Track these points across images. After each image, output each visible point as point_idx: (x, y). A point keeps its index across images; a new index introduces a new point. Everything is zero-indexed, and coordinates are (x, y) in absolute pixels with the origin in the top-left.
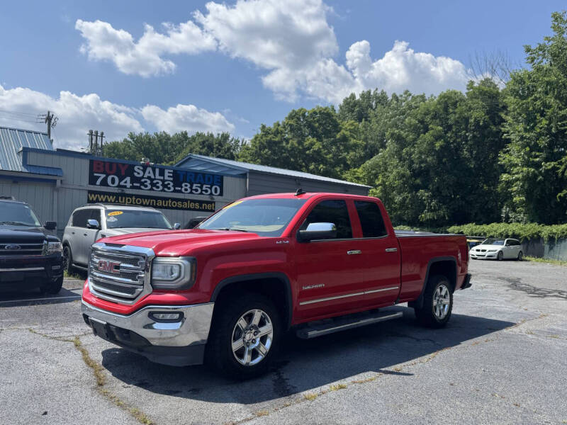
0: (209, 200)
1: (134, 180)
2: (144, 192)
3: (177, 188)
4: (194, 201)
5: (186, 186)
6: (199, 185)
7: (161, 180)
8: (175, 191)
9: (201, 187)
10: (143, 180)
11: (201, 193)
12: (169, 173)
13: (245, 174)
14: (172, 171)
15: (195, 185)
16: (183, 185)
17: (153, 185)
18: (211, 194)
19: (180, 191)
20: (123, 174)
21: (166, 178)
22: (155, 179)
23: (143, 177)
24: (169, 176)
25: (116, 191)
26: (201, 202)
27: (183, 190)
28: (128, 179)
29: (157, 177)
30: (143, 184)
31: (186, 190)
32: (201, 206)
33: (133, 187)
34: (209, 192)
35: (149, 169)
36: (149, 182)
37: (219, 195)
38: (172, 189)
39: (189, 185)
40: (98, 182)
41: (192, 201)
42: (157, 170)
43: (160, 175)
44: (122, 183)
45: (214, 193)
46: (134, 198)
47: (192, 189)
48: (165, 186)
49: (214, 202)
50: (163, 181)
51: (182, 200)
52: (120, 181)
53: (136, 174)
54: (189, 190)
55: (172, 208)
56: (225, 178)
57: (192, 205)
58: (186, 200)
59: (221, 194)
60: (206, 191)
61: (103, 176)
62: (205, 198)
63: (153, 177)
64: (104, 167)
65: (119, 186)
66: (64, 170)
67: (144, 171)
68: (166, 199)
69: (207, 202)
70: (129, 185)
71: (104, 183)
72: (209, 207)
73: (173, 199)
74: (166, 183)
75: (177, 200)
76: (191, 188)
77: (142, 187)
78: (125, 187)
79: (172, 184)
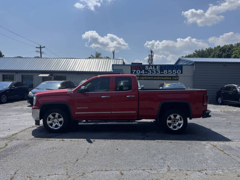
0: (176, 76)
1: (145, 71)
2: (149, 74)
3: (161, 72)
4: (169, 77)
5: (165, 71)
6: (171, 70)
7: (155, 70)
8: (161, 73)
9: (172, 71)
10: (148, 71)
11: (172, 73)
12: (158, 67)
13: (194, 64)
14: (159, 66)
15: (169, 70)
16: (164, 71)
17: (152, 72)
18: (177, 73)
19: (163, 73)
20: (142, 69)
21: (157, 69)
22: (153, 70)
23: (148, 70)
24: (158, 68)
25: (139, 75)
26: (172, 77)
27: (164, 73)
28: (143, 71)
29: (154, 69)
30: (148, 72)
31: (165, 73)
32: (172, 78)
33: (145, 73)
34: (176, 72)
35: (151, 67)
36: (151, 71)
37: (181, 73)
38: (160, 73)
39: (167, 71)
40: (134, 73)
41: (168, 77)
42: (154, 67)
43: (155, 68)
44: (141, 72)
45: (178, 72)
46: (145, 77)
47: (172, 72)
48: (157, 72)
49: (178, 77)
50: (156, 70)
51: (164, 77)
52: (141, 71)
53: (146, 69)
54: (167, 73)
55: (160, 80)
56: (183, 66)
57: (168, 78)
58: (165, 77)
59: (182, 73)
60: (174, 72)
61: (135, 70)
62: (174, 75)
63: (152, 69)
64: (135, 68)
65: (140, 73)
66: (123, 70)
67: (149, 68)
68: (157, 77)
69: (175, 77)
70: (143, 73)
71: (135, 73)
72: (176, 78)
73: (160, 77)
74: (157, 71)
75: (162, 77)
76: (168, 72)
77: (148, 73)
78: (142, 73)
79: (159, 71)
